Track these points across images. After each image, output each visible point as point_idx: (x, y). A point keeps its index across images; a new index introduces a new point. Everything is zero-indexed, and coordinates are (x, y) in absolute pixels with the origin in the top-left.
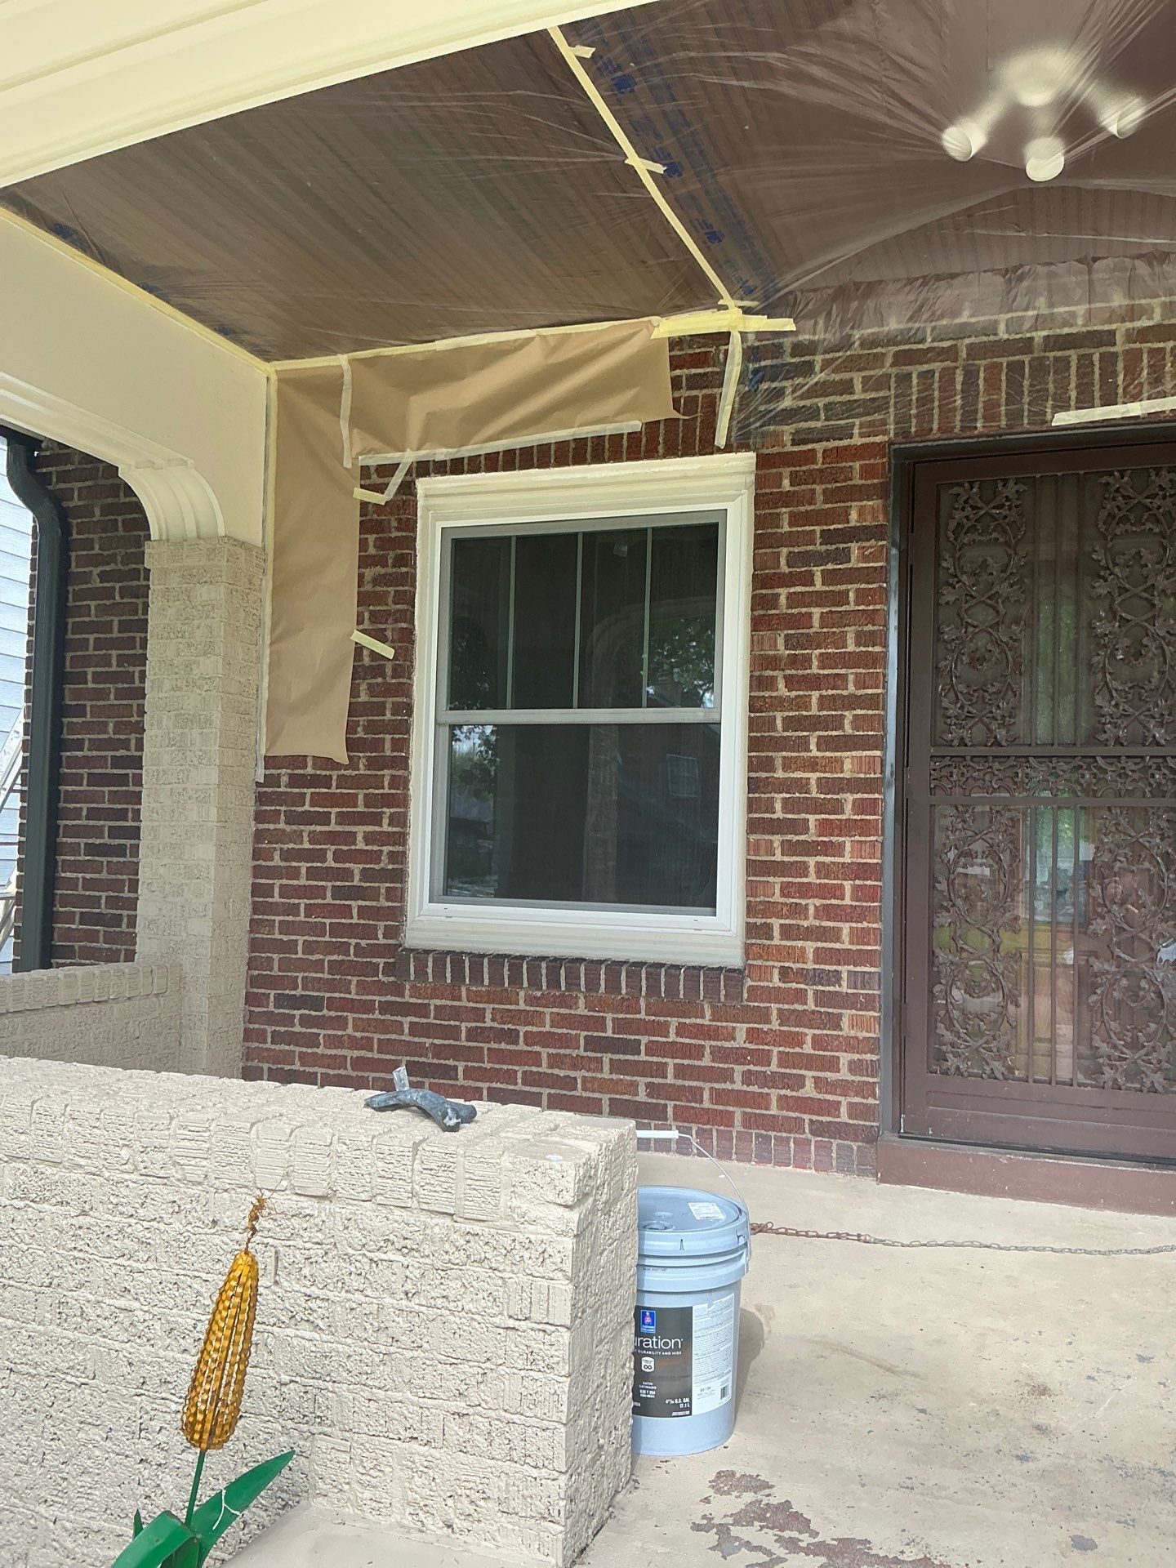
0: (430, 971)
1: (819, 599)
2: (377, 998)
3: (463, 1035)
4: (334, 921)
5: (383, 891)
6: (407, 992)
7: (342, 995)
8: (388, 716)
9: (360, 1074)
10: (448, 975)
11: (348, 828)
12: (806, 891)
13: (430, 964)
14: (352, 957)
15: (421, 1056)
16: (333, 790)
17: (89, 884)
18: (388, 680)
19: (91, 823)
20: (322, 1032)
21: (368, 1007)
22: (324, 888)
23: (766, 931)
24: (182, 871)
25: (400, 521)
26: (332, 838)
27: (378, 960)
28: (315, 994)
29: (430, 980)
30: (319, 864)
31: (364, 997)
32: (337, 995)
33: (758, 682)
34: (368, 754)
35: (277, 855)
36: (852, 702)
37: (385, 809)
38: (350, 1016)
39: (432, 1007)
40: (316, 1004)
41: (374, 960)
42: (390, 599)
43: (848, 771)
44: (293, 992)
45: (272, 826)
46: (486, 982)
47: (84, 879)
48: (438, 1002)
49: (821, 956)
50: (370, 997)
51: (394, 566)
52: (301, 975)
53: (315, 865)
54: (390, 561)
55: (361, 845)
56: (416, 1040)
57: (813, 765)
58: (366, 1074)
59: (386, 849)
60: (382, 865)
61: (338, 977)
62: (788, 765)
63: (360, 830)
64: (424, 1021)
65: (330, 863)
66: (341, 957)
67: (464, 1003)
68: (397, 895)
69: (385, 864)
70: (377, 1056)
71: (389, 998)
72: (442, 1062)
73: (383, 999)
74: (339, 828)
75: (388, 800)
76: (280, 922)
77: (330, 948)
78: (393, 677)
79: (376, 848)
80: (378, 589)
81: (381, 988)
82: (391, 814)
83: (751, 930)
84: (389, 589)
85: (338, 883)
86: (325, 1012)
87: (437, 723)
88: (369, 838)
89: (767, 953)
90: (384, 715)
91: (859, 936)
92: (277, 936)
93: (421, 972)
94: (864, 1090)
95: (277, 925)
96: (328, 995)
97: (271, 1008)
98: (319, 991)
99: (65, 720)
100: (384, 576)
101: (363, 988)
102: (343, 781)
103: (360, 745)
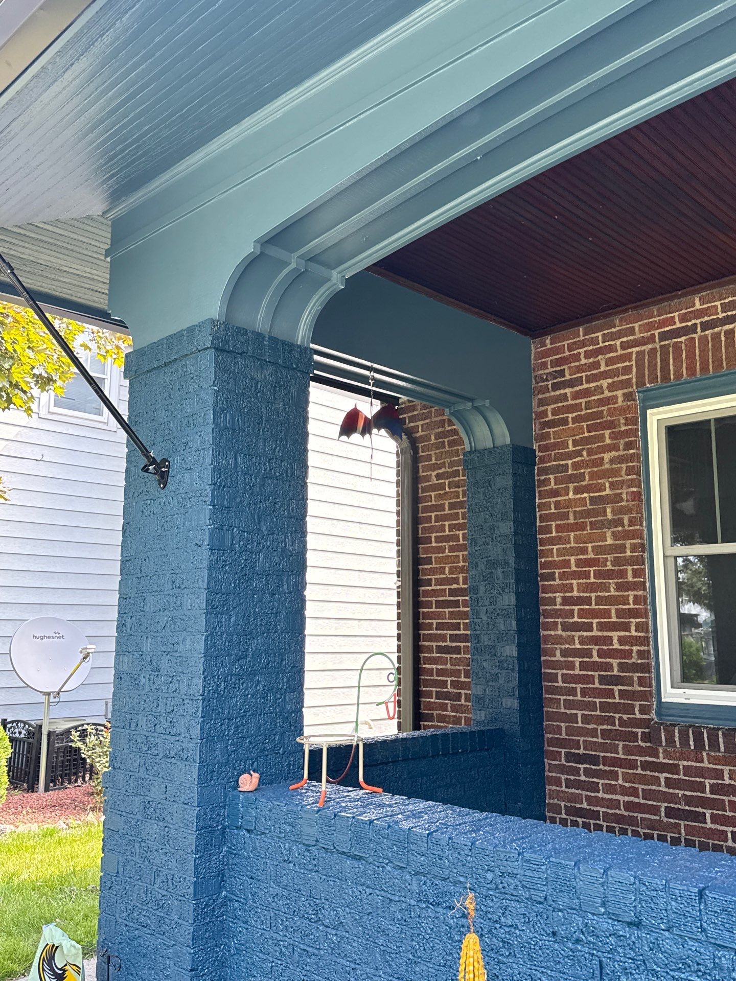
0: (677, 739)
2: (639, 758)
3: (708, 789)
4: (602, 700)
5: (636, 679)
6: (661, 755)
7: (613, 755)
8: (628, 553)
9: (631, 814)
10: (692, 743)
11: (606, 634)
13: (677, 734)
14: (618, 727)
15: (676, 803)
16: (593, 607)
17: (440, 672)
18: (627, 528)
19: (439, 632)
20: (601, 781)
21: (632, 765)
22: (593, 676)
24: (498, 664)
25: (626, 419)
26: (596, 640)
27: (637, 730)
28: (593, 753)
29: (678, 746)
30: (588, 659)
31: (629, 757)
32: (609, 755)
34: (616, 581)
35: (558, 653)
37: (632, 620)
38: (620, 771)
39: (681, 767)
40: (594, 760)
41: (634, 730)
42: (623, 472)
44: (577, 751)
45: (553, 633)
46: (722, 749)
47: (437, 668)
48: (686, 763)
50: (633, 757)
51: (624, 450)
52: (582, 739)
53: (585, 660)
54: (621, 447)
55: (616, 646)
56: (671, 791)
58: (636, 815)
59: (635, 648)
60: (633, 660)
61: (608, 741)
63: (615, 635)
64: (675, 777)
65: (596, 658)
66: (609, 727)
67: (706, 764)
68: (646, 682)
69: (635, 659)
70: (642, 801)
71: (648, 759)
72: (692, 809)
73: (643, 759)
74: (600, 634)
75: (633, 613)
76: (564, 700)
77: (601, 720)
78: (629, 526)
79: (627, 648)
80: (614, 466)
81: (642, 751)
82: (637, 623)
84: (622, 465)
85: (602, 673)
86: (601, 767)
87: (665, 557)
88: (621, 640)
90: (625, 552)
92: (563, 710)
93: (670, 741)
95: (562, 702)
96: (602, 754)
97: (563, 762)
98: (596, 751)
99: (420, 567)
100: (618, 457)
101: (627, 750)
102: (599, 601)
103: (609, 574)
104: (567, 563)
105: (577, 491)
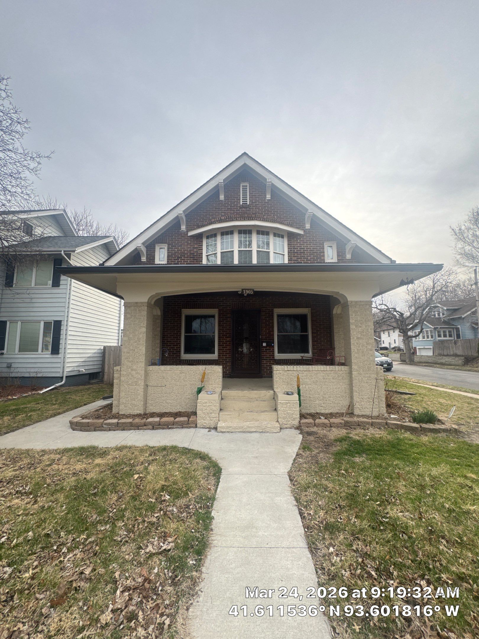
1: (225, 323)
4: (172, 357)
5: (178, 353)
12: (224, 352)
14: (175, 361)
22: (171, 353)
23: (220, 356)
26: (172, 348)
27: (178, 361)
30: (170, 351)
33: (219, 331)
36: (228, 333)
42: (179, 322)
43: (228, 340)
45: (164, 347)
46: (191, 362)
49: (225, 358)
52: (169, 363)
54: (178, 318)
57: (225, 339)
59: (178, 349)
60: (178, 351)
61: (173, 363)
62: (222, 339)
63: (175, 347)
65: (172, 350)
68: (180, 354)
75: (178, 344)
77: (172, 360)
81: (179, 364)
83: (219, 356)
85: (173, 353)
87: (184, 335)
89: (220, 358)
90: (178, 334)
91: (229, 356)
94: (229, 370)
95: (165, 357)
102: (173, 341)
103: (175, 337)
104: (168, 335)
105: (171, 324)
